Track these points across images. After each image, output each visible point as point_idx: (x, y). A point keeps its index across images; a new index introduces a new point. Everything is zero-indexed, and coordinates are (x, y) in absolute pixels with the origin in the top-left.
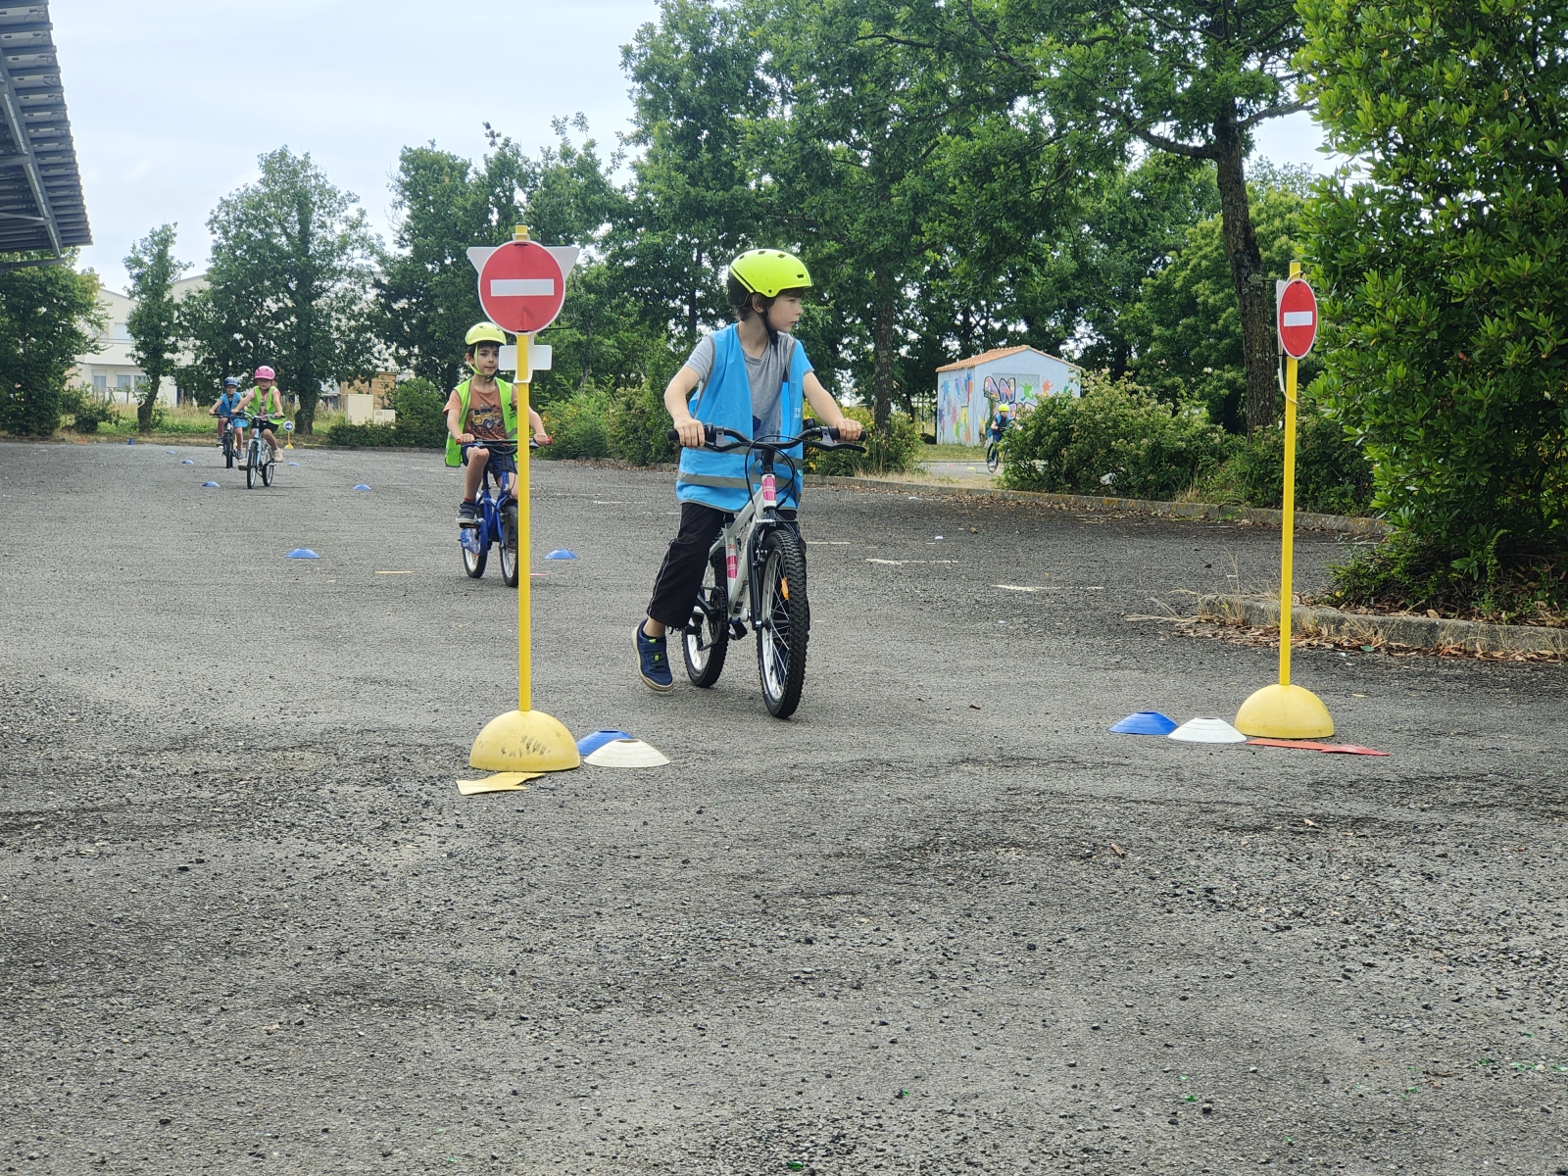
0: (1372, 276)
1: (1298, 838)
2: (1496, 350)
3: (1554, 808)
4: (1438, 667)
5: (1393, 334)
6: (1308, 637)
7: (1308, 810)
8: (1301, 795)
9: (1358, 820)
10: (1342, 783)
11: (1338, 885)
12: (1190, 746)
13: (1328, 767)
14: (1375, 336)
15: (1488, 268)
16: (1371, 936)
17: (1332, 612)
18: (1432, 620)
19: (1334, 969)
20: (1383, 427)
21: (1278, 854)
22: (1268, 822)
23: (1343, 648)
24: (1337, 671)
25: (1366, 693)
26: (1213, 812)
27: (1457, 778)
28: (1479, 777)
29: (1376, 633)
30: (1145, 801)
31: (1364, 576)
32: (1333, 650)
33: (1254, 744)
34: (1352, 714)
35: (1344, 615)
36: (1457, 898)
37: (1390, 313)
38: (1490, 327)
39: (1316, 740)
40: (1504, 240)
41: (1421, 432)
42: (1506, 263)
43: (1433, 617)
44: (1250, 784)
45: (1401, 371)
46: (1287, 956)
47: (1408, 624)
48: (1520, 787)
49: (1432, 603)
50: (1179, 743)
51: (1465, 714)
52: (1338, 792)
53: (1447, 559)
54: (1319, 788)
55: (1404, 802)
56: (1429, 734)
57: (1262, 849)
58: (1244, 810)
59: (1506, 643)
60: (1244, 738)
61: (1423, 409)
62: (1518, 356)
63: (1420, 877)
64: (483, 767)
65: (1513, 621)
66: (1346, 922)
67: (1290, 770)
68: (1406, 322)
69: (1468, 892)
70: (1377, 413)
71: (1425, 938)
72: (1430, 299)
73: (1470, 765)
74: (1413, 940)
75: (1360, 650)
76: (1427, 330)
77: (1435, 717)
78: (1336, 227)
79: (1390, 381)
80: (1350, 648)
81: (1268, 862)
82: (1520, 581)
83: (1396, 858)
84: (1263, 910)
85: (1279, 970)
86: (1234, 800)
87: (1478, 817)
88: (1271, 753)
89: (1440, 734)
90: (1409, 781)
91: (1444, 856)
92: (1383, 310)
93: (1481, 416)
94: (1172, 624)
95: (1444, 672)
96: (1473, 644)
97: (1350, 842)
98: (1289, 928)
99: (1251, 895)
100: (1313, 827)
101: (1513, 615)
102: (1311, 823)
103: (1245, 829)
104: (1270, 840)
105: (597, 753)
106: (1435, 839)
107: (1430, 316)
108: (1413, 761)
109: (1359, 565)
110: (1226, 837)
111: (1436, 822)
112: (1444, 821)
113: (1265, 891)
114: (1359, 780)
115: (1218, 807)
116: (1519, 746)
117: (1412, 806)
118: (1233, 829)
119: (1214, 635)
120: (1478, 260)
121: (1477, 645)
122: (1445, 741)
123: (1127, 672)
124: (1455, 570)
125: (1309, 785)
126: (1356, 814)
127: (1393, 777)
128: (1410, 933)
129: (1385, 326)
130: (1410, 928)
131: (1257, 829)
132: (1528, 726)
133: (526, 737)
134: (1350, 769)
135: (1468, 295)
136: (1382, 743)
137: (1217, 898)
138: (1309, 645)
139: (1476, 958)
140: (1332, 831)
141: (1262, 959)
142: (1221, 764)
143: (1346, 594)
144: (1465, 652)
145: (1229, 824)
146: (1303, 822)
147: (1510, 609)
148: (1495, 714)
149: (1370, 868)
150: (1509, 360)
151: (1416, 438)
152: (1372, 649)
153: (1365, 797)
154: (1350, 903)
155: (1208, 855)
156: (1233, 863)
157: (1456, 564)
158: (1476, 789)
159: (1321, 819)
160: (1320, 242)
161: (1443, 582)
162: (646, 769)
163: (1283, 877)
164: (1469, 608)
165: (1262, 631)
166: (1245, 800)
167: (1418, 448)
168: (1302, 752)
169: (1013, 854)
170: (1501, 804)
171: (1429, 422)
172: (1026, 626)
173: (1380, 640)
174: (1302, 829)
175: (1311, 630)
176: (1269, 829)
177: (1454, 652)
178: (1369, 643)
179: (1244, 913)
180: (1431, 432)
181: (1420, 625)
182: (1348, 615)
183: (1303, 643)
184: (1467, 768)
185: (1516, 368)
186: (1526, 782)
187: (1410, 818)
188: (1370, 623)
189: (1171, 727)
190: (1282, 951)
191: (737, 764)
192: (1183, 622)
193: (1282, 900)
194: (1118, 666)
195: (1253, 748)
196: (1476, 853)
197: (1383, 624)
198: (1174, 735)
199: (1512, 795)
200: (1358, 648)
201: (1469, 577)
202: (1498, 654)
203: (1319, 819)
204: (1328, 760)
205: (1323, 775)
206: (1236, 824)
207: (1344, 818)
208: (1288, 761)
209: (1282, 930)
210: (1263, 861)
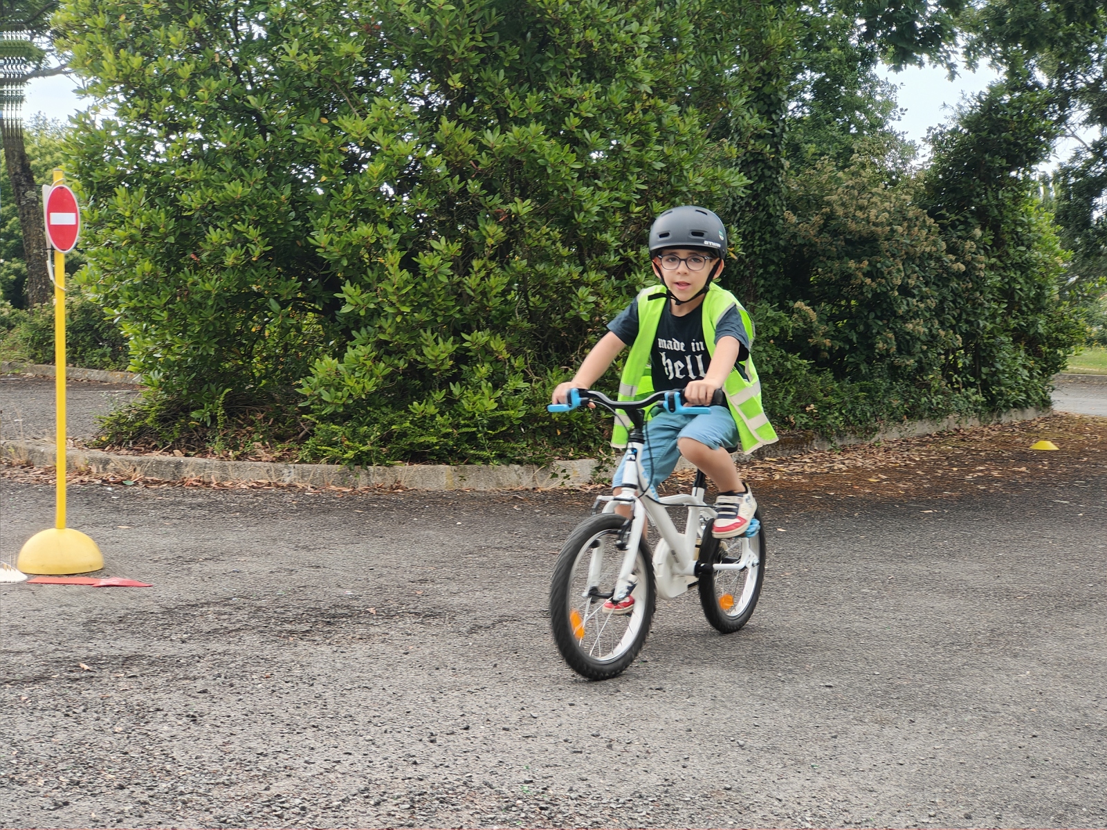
0: (121, 191)
1: (74, 686)
2: (218, 254)
3: (288, 627)
4: (184, 496)
5: (139, 237)
6: (80, 474)
7: (83, 653)
8: (77, 636)
9: (127, 658)
10: (113, 619)
11: (111, 739)
13: (100, 601)
14: (126, 238)
15: (211, 190)
16: (145, 803)
17: (99, 454)
18: (178, 459)
20: (135, 309)
21: (56, 709)
22: (47, 671)
23: (109, 483)
24: (105, 504)
25: (129, 524)
27: (208, 604)
28: (226, 601)
29: (135, 470)
31: (124, 424)
32: (102, 485)
33: (35, 582)
34: (119, 546)
35: (109, 457)
36: (219, 740)
37: (136, 221)
38: (214, 236)
39: (87, 574)
40: (221, 170)
41: (165, 314)
42: (223, 187)
43: (178, 456)
44: (30, 629)
45: (147, 266)
47: (160, 463)
48: (259, 609)
49: (176, 445)
51: (208, 540)
52: (109, 630)
53: (187, 410)
54: (92, 626)
55: (167, 634)
56: (182, 561)
57: (41, 703)
58: (25, 659)
59: (233, 475)
60: (25, 577)
61: (166, 296)
62: (236, 258)
63: (185, 719)
65: (238, 458)
66: (121, 787)
67: (67, 609)
68: (150, 229)
69: (228, 731)
70: (131, 299)
71: (195, 797)
72: (167, 212)
73: (217, 590)
74: (184, 803)
75: (123, 484)
76: (166, 235)
77: (186, 545)
78: (90, 151)
79: (139, 273)
80: (114, 483)
81: (47, 720)
82: (241, 426)
83: (165, 700)
84: (41, 782)
86: (15, 649)
87: (229, 643)
88: (49, 591)
89: (192, 560)
90: (168, 611)
91: (205, 692)
93: (210, 303)
95: (188, 500)
96: (209, 476)
97: (122, 685)
98: (66, 804)
99: (31, 764)
100: (88, 670)
101: (238, 453)
102: (86, 667)
103: (25, 681)
104: (48, 691)
106: (195, 673)
107: (168, 225)
108: (170, 591)
109: (120, 416)
110: (7, 692)
111: (194, 653)
112: (201, 652)
114: (127, 614)
116: (254, 567)
117: (174, 637)
118: (13, 682)
119: (3, 475)
120: (202, 184)
121: (212, 477)
122: (195, 567)
124: (193, 419)
125: (85, 624)
126: (126, 653)
127: (156, 609)
128: (182, 793)
129: (133, 231)
130: (182, 788)
131: (36, 680)
132: (258, 548)
134: (120, 603)
135: (196, 210)
136: (144, 573)
138: (82, 481)
139: (243, 817)
140: (106, 672)
142: (5, 608)
143: (110, 439)
144: (204, 483)
145: (10, 677)
146: (79, 667)
147: (235, 448)
148: (231, 537)
149: (140, 714)
150: (229, 261)
151: (160, 319)
152: (132, 483)
153: (133, 633)
154: (123, 761)
156: (13, 725)
157: (194, 414)
158: (225, 613)
159: (94, 661)
160: (78, 164)
161: (185, 428)
163: (61, 736)
164: (204, 448)
165: (42, 470)
166: (24, 647)
167: (163, 326)
168: (75, 588)
170: (246, 628)
171: (170, 306)
173: (138, 475)
174: (77, 675)
175: (83, 469)
176: (48, 679)
177: (195, 483)
178: (130, 478)
180: (173, 314)
181: (169, 463)
182: (112, 456)
183: (77, 480)
184: (216, 594)
185: (234, 267)
186: (263, 603)
187: (173, 651)
188: (130, 462)
193: (61, 766)
195: (33, 587)
196: (232, 685)
197: (140, 463)
199: (253, 617)
200: (121, 483)
201: (204, 424)
202: (227, 484)
204: (100, 595)
205: (95, 612)
206: (18, 677)
207: (116, 658)
208: (66, 600)
209: (60, 807)
210: (42, 718)
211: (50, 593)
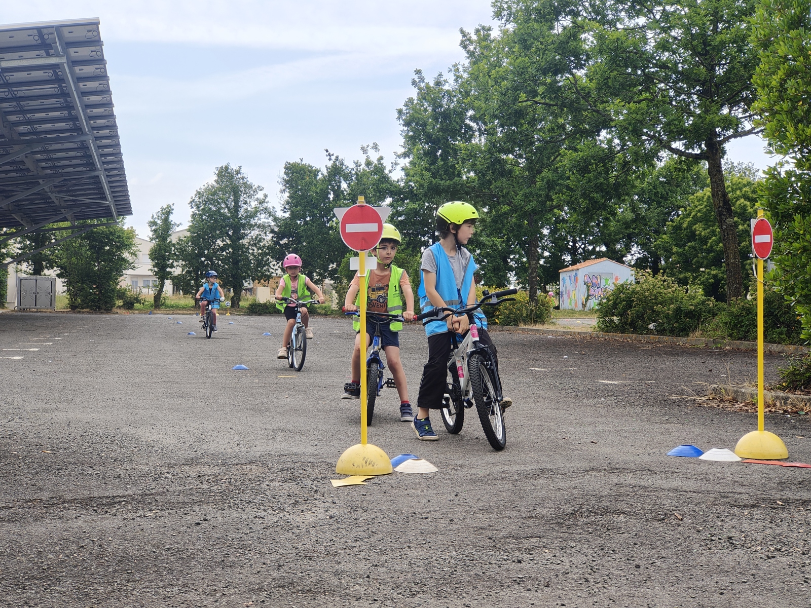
0: (798, 217)
1: (774, 511)
6: (769, 407)
7: (779, 496)
8: (774, 489)
9: (805, 501)
10: (795, 482)
11: (797, 535)
12: (712, 463)
13: (787, 474)
14: (800, 248)
17: (781, 394)
19: (799, 578)
20: (806, 296)
21: (764, 519)
22: (758, 503)
23: (789, 413)
24: (786, 425)
25: (803, 436)
26: (728, 497)
29: (806, 405)
30: (690, 491)
31: (798, 374)
32: (783, 414)
33: (746, 462)
34: (796, 447)
35: (788, 395)
37: (808, 236)
39: (779, 460)
44: (746, 483)
46: (774, 572)
50: (705, 462)
52: (793, 487)
54: (783, 484)
57: (756, 517)
58: (744, 497)
60: (740, 459)
64: (343, 473)
66: (804, 554)
67: (767, 476)
70: (803, 289)
75: (798, 414)
78: (777, 192)
80: (792, 413)
81: (760, 523)
84: (759, 548)
85: (770, 579)
86: (738, 491)
88: (755, 467)
92: (804, 235)
94: (694, 400)
97: (802, 513)
98: (774, 557)
99: (752, 540)
100: (782, 505)
102: (781, 503)
103: (745, 506)
104: (759, 512)
105: (401, 466)
109: (795, 369)
110: (736, 510)
113: (760, 539)
114: (803, 481)
115: (730, 495)
118: (739, 506)
119: (718, 406)
123: (672, 425)
125: (778, 483)
126: (804, 499)
129: (805, 243)
131: (752, 506)
133: (365, 458)
134: (798, 475)
137: (734, 542)
138: (770, 411)
140: (792, 507)
141: (761, 573)
142: (729, 472)
143: (788, 384)
145: (736, 504)
146: (776, 502)
152: (804, 413)
153: (807, 490)
154: (804, 544)
155: (727, 520)
156: (741, 524)
160: (769, 201)
162: (426, 474)
163: (768, 531)
165: (743, 404)
166: (744, 491)
168: (772, 466)
169: (622, 518)
172: (616, 401)
173: (808, 408)
174: (776, 506)
175: (771, 403)
176: (759, 506)
178: (802, 410)
179: (750, 549)
182: (790, 395)
183: (768, 410)
188: (803, 399)
189: (700, 453)
190: (771, 569)
191: (473, 471)
192: (700, 399)
193: (769, 543)
194: (667, 422)
195: (746, 464)
197: (809, 400)
198: (702, 457)
200: (796, 413)
203: (785, 501)
204: (788, 470)
205: (784, 478)
206: (741, 503)
207: (798, 500)
208: (765, 471)
209: (770, 558)
210: (757, 523)
211: (755, 468)
